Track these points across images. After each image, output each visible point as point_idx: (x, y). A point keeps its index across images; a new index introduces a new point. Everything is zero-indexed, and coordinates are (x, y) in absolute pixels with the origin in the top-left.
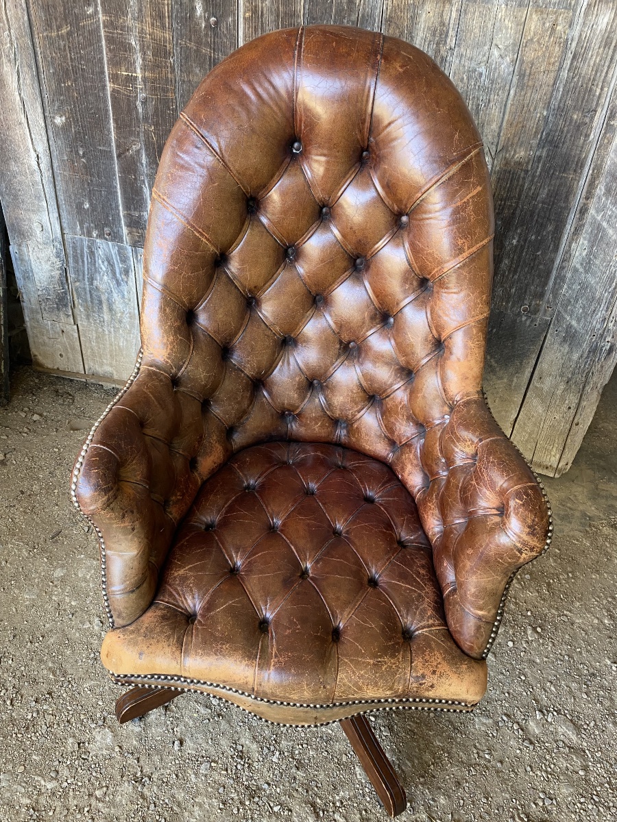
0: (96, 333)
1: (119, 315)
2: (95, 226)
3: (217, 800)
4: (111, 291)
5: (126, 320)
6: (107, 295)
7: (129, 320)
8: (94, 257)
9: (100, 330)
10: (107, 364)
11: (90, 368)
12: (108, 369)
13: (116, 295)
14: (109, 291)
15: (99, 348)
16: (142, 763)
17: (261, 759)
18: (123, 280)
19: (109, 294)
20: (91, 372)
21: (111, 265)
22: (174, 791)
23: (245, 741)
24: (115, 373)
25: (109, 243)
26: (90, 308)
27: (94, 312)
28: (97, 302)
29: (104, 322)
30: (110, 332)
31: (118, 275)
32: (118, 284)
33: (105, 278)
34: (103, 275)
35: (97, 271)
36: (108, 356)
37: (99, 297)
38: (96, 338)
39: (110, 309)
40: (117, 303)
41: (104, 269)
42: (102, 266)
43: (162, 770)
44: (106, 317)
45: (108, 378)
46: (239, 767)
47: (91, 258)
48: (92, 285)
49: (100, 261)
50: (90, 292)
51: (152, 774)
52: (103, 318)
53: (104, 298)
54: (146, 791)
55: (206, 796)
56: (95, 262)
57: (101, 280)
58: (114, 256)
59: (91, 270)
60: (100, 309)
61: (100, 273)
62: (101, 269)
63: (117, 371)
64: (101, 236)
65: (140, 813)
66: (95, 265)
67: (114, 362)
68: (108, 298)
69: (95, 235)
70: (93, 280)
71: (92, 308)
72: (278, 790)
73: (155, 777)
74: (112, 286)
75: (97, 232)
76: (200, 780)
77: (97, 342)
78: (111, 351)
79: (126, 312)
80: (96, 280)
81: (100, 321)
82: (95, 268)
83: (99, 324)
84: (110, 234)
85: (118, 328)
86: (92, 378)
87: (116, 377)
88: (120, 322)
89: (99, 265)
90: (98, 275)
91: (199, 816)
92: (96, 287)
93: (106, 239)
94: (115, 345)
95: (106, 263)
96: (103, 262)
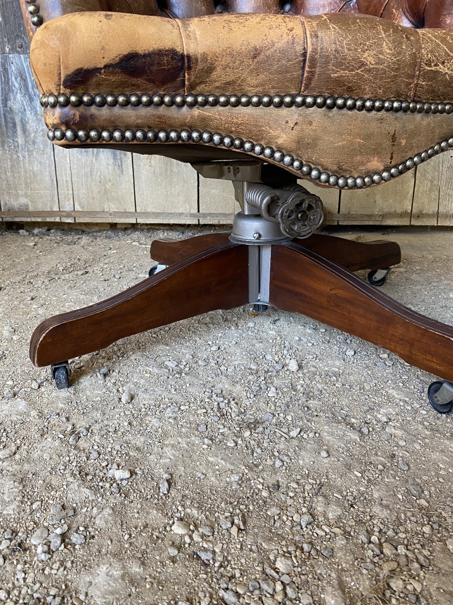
0: (11, 160)
1: (33, 135)
2: (8, 40)
3: (198, 438)
4: (25, 109)
5: (39, 139)
6: (20, 114)
7: (42, 138)
8: (8, 75)
9: (15, 156)
10: (22, 196)
11: (6, 204)
12: (23, 200)
13: (29, 113)
14: (23, 109)
15: (14, 178)
16: (73, 421)
17: (252, 396)
18: (35, 95)
19: (22, 114)
20: (7, 207)
21: (24, 80)
22: (129, 437)
23: (224, 386)
24: (30, 204)
25: (22, 56)
26: (5, 134)
27: (8, 137)
28: (12, 125)
29: (18, 146)
30: (24, 157)
31: (30, 90)
32: (31, 100)
33: (19, 96)
34: (16, 93)
35: (10, 90)
36: (24, 186)
37: (13, 119)
38: (12, 167)
39: (24, 131)
40: (30, 121)
41: (17, 86)
42: (16, 83)
43: (105, 422)
44: (20, 140)
45: (24, 212)
46: (222, 405)
47: (4, 77)
48: (7, 107)
49: (13, 78)
50: (4, 114)
51: (90, 426)
52: (17, 142)
53: (17, 120)
54: (82, 444)
55: (180, 436)
56: (8, 80)
57: (15, 99)
58: (26, 70)
59: (5, 90)
60: (15, 132)
61: (13, 92)
62: (14, 86)
63: (32, 202)
64: (13, 50)
65: (74, 464)
66: (8, 83)
67: (29, 192)
68: (22, 118)
69: (7, 50)
70: (6, 101)
71: (7, 132)
72: (289, 418)
73: (96, 428)
74: (25, 103)
75: (9, 47)
76: (167, 423)
77: (12, 172)
78: (26, 178)
79: (39, 130)
80: (10, 100)
81: (14, 147)
82: (9, 86)
83: (14, 150)
84: (21, 47)
85: (32, 150)
86: (8, 215)
87: (31, 209)
88: (34, 143)
89: (12, 82)
90: (11, 94)
91: (174, 455)
92: (10, 109)
93: (19, 53)
94: (30, 171)
95: (19, 79)
96: (16, 78)
